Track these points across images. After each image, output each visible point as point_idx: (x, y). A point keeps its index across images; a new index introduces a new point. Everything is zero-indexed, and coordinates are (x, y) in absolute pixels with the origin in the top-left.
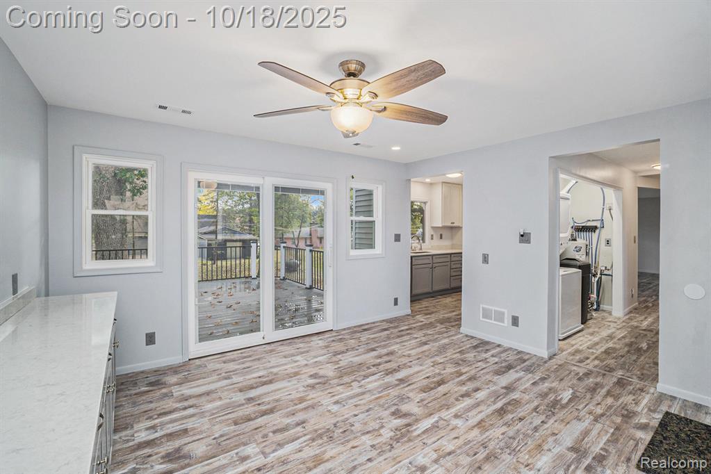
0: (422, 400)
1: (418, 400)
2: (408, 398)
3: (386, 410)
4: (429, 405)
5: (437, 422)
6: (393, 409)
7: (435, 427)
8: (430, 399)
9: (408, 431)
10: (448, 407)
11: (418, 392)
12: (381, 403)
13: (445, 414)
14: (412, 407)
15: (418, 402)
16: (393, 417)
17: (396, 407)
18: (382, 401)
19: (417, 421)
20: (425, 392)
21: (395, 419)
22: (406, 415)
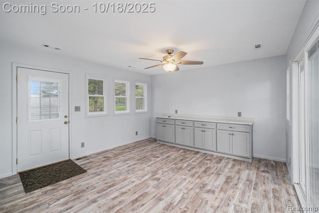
0: (148, 187)
1: (149, 187)
2: (154, 188)
3: (163, 180)
4: (144, 185)
5: (142, 179)
6: (160, 181)
7: (143, 177)
8: (144, 189)
9: (153, 174)
10: (136, 186)
11: (150, 192)
12: (166, 183)
13: (138, 182)
14: (152, 183)
15: (149, 186)
16: (159, 178)
17: (159, 182)
18: (166, 184)
19: (150, 178)
20: (146, 193)
21: (158, 177)
22: (155, 179)
